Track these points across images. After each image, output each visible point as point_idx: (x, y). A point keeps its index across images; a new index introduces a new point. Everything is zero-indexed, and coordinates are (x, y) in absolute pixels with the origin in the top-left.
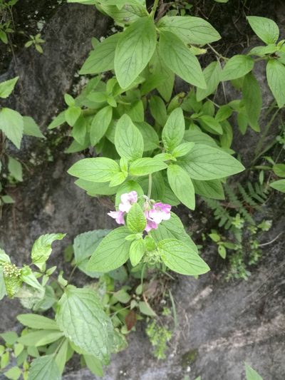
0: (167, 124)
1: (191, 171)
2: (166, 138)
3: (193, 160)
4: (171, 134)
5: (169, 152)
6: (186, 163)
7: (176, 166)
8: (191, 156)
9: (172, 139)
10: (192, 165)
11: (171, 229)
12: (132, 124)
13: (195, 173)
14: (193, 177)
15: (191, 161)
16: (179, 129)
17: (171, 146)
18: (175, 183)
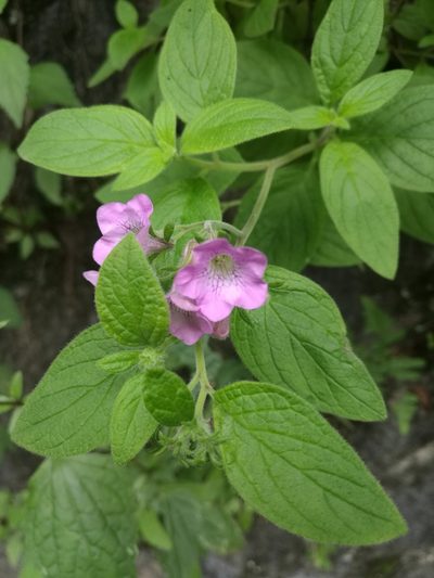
0: (327, 17)
1: (396, 164)
2: (322, 63)
3: (404, 134)
4: (338, 46)
5: (329, 106)
6: (383, 141)
7: (351, 148)
8: (400, 121)
9: (340, 64)
10: (402, 147)
11: (303, 333)
12: (214, 11)
13: (407, 172)
14: (399, 183)
15: (398, 136)
16: (364, 29)
17: (338, 87)
18: (342, 195)
